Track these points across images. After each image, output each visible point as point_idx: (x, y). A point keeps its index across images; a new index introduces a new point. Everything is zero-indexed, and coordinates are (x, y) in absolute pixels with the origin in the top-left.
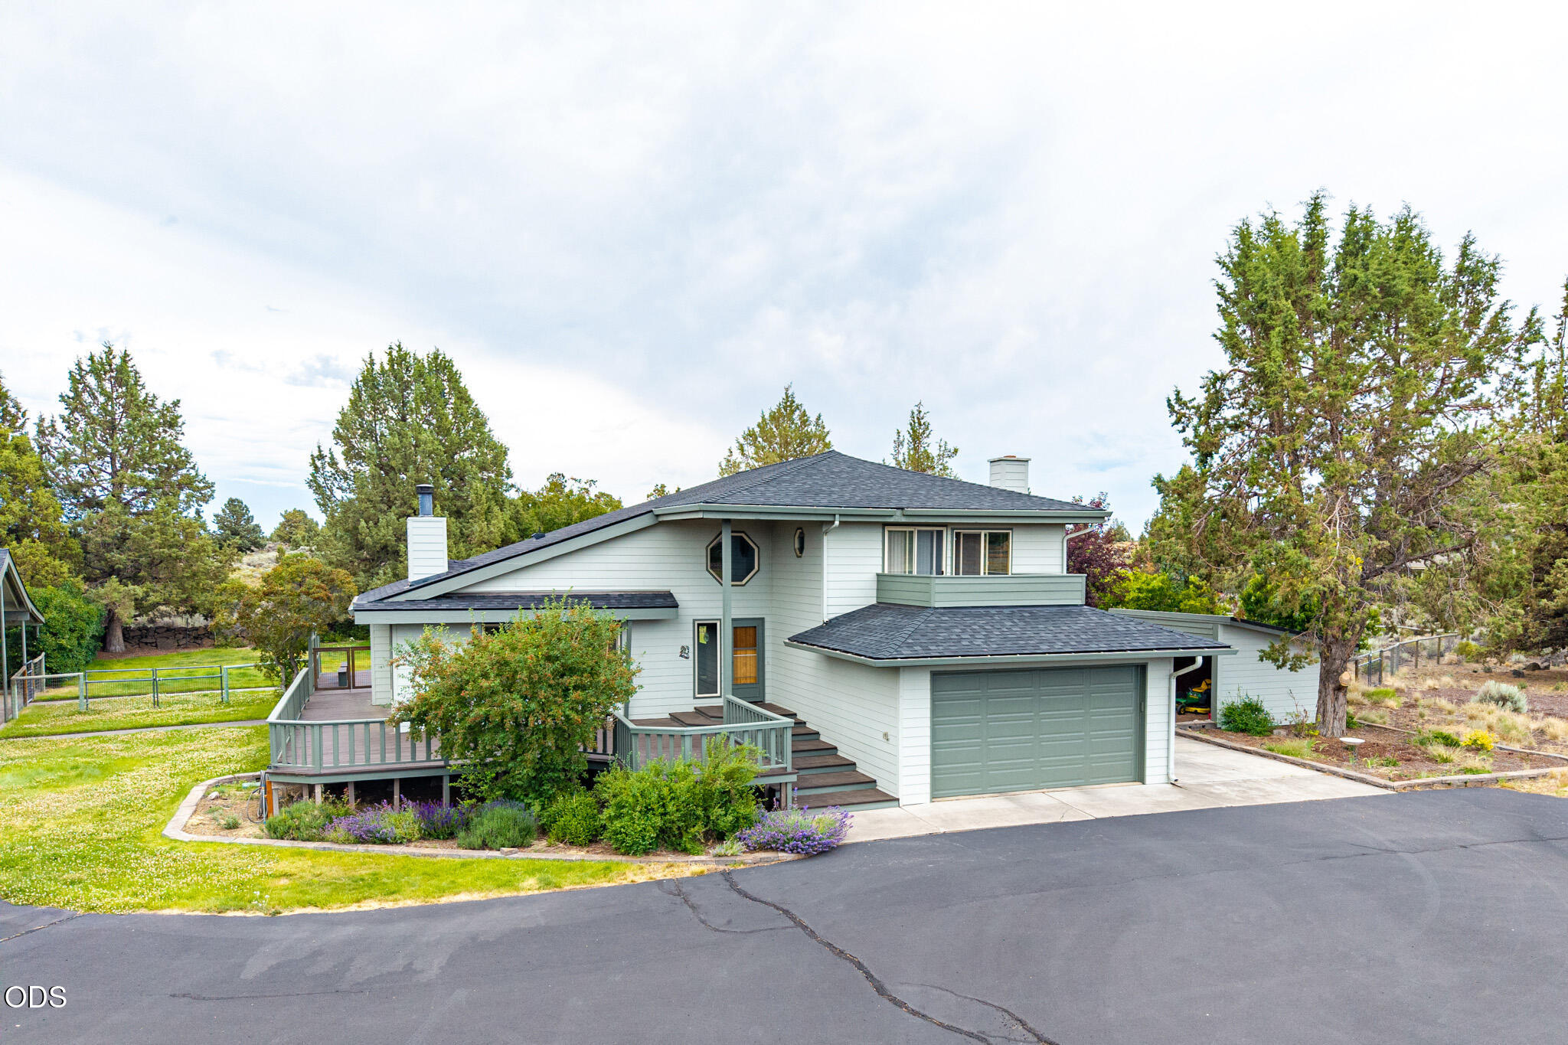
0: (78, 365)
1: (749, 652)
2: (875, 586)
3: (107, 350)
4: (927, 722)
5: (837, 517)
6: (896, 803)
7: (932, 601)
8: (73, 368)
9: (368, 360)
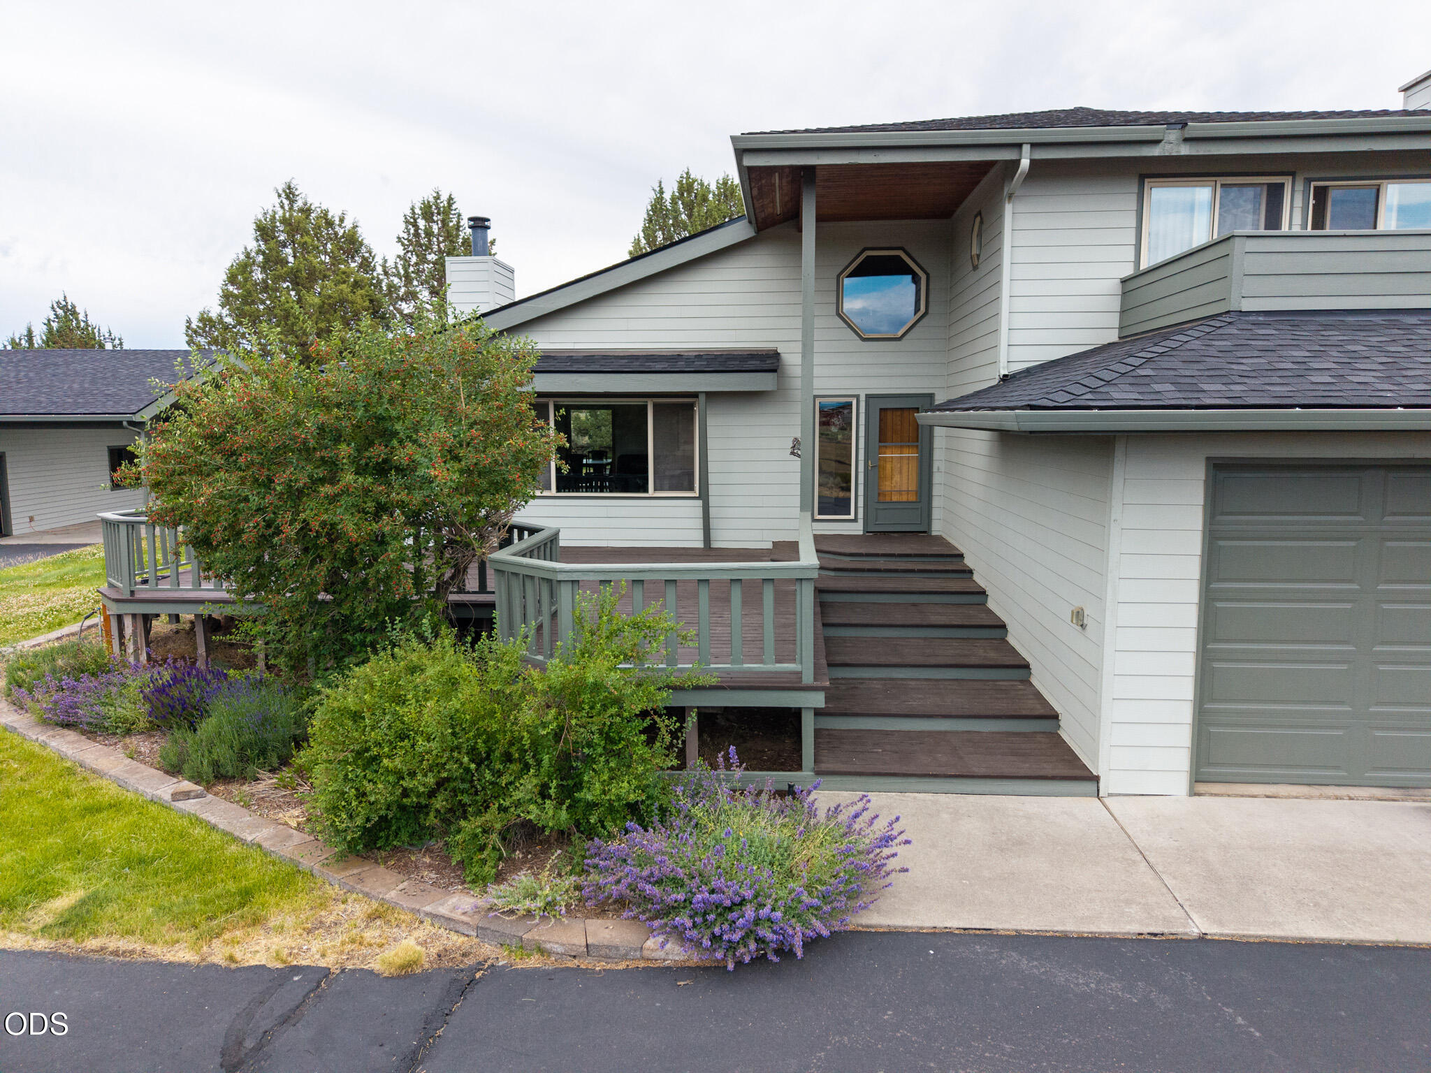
0: (413, 209)
1: (905, 450)
2: (1116, 304)
3: (435, 195)
4: (1191, 592)
5: (1026, 148)
6: (1091, 787)
7: (1234, 295)
8: (408, 213)
9: (658, 189)
